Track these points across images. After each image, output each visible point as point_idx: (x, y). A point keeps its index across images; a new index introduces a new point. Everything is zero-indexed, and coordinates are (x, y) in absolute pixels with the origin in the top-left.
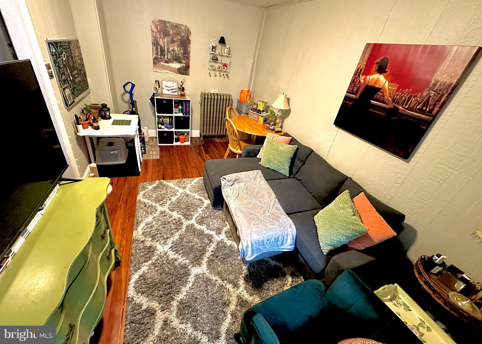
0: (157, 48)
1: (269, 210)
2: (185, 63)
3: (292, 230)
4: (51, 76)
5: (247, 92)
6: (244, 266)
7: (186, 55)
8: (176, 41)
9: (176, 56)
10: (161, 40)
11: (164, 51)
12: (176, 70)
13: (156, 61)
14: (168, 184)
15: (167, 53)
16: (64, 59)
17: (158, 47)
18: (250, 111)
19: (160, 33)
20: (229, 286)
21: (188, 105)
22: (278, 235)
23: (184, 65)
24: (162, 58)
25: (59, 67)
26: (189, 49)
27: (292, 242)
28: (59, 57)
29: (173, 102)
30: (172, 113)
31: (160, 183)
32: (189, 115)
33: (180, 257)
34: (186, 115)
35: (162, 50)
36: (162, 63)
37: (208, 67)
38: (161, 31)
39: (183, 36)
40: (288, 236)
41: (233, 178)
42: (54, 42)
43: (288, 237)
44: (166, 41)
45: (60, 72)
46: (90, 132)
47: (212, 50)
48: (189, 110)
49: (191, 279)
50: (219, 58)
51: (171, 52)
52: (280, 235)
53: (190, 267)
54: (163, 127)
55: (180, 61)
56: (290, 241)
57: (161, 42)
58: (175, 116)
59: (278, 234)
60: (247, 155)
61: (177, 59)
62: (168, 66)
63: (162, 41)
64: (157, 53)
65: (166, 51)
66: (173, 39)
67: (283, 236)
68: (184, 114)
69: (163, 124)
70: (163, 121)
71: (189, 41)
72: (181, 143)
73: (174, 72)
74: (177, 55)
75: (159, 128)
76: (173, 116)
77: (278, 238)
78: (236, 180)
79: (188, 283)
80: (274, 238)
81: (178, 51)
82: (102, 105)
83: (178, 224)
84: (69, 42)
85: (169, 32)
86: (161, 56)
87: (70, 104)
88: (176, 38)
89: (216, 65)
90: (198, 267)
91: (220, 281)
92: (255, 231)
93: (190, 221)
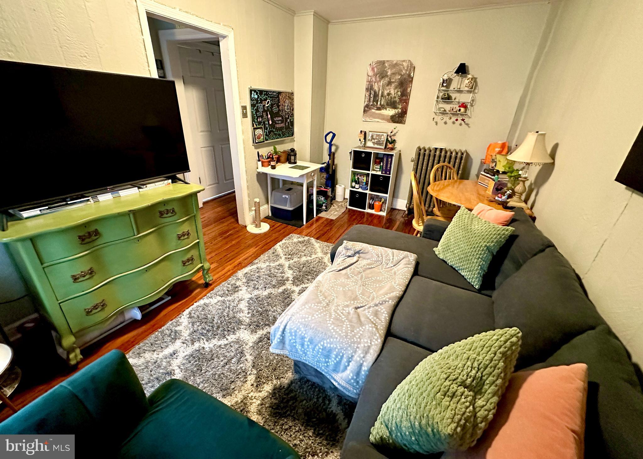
0: (370, 94)
1: (359, 308)
2: (402, 109)
3: (364, 357)
4: (245, 115)
5: (500, 146)
6: (291, 374)
7: (405, 97)
8: (393, 82)
9: (391, 101)
10: (376, 84)
11: (378, 95)
12: (389, 117)
13: (367, 109)
14: (315, 244)
15: (381, 98)
16: (266, 105)
17: (372, 92)
18: (481, 173)
19: (376, 75)
20: (251, 379)
21: (390, 160)
22: (332, 346)
23: (400, 110)
24: (374, 105)
25: (257, 111)
26: (409, 89)
27: (352, 378)
28: (261, 103)
29: (372, 155)
30: (369, 171)
31: (309, 240)
32: (390, 174)
33: (246, 312)
34: (386, 173)
35: (376, 95)
36: (373, 110)
37: (434, 110)
38: (378, 74)
39: (404, 75)
40: (350, 361)
41: (358, 249)
42: (258, 90)
43: (351, 364)
44: (381, 84)
45: (257, 115)
46: (268, 170)
47: (443, 84)
48: (390, 167)
49: (232, 338)
50: (453, 96)
51: (385, 97)
52: (336, 348)
53: (242, 327)
54: (357, 186)
55: (396, 106)
56: (349, 375)
57: (376, 87)
58: (372, 174)
59: (332, 344)
60: (426, 234)
61: (393, 105)
62: (380, 114)
63: (378, 84)
64: (370, 99)
65: (380, 95)
66: (390, 80)
67: (341, 354)
68: (384, 172)
69: (357, 182)
70: (358, 178)
71: (411, 80)
72: (376, 211)
73: (385, 120)
74: (392, 99)
75: (352, 187)
76: (369, 174)
77: (330, 351)
78: (362, 253)
79: (225, 339)
80: (323, 346)
81: (395, 94)
82: (291, 150)
83: (282, 282)
84: (279, 93)
85: (387, 72)
86: (373, 102)
87: (257, 142)
88: (395, 78)
89: (448, 107)
90: (249, 333)
91: (249, 364)
92: (301, 316)
93: (295, 287)
